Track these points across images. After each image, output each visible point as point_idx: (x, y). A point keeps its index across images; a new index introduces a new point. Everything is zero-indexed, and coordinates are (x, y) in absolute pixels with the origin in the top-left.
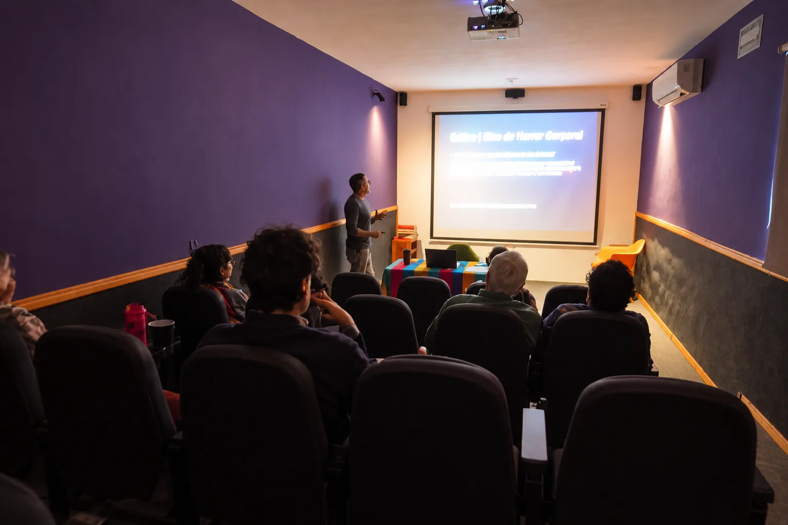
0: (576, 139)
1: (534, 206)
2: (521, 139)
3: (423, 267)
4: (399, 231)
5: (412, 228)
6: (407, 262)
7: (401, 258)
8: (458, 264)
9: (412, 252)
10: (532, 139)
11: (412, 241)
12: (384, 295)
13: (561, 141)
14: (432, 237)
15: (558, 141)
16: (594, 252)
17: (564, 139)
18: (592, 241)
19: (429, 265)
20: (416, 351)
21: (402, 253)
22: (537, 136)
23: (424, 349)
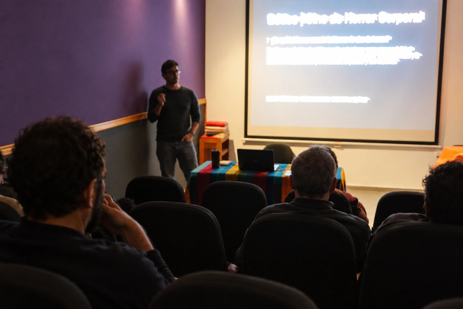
0: (415, 21)
1: (365, 100)
2: (350, 23)
3: (234, 170)
4: (208, 129)
5: (223, 126)
6: (216, 165)
7: (209, 160)
8: (276, 166)
9: (222, 153)
10: (363, 23)
11: (223, 141)
12: (188, 203)
13: (397, 24)
14: (246, 136)
15: (393, 25)
16: (436, 153)
17: (401, 22)
18: (433, 140)
19: (242, 167)
20: (225, 268)
21: (211, 154)
22: (369, 18)
23: (233, 267)
